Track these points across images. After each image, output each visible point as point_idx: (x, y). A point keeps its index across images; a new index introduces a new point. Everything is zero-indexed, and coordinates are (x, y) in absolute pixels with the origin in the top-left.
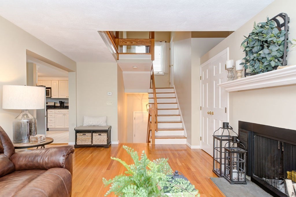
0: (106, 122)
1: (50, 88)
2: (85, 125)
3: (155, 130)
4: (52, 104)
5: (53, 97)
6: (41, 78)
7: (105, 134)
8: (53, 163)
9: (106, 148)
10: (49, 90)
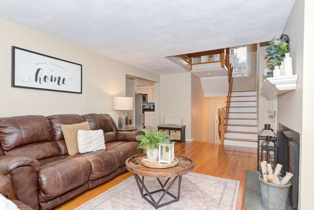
0: (182, 122)
1: (146, 95)
2: (165, 124)
3: (225, 132)
4: (148, 107)
5: (148, 102)
6: (138, 88)
7: (179, 131)
8: (133, 139)
9: (179, 142)
10: (146, 96)
